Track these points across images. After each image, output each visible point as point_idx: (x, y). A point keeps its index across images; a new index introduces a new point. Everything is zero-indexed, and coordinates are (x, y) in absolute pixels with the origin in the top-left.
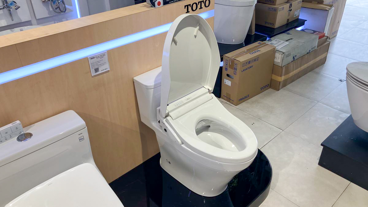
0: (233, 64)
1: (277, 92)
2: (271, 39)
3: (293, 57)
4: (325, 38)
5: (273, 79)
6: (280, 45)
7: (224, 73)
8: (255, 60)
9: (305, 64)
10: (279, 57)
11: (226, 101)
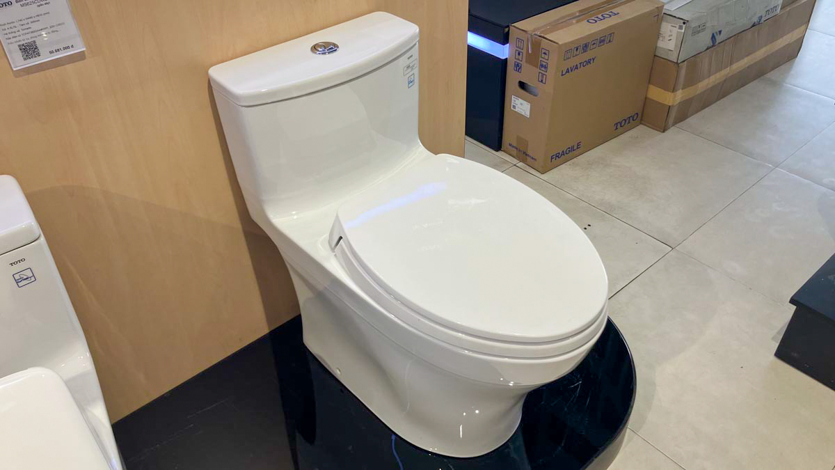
0: (536, 52)
1: (659, 136)
3: (711, 36)
7: (512, 78)
8: (602, 41)
9: (743, 58)
10: (670, 36)
11: (515, 161)
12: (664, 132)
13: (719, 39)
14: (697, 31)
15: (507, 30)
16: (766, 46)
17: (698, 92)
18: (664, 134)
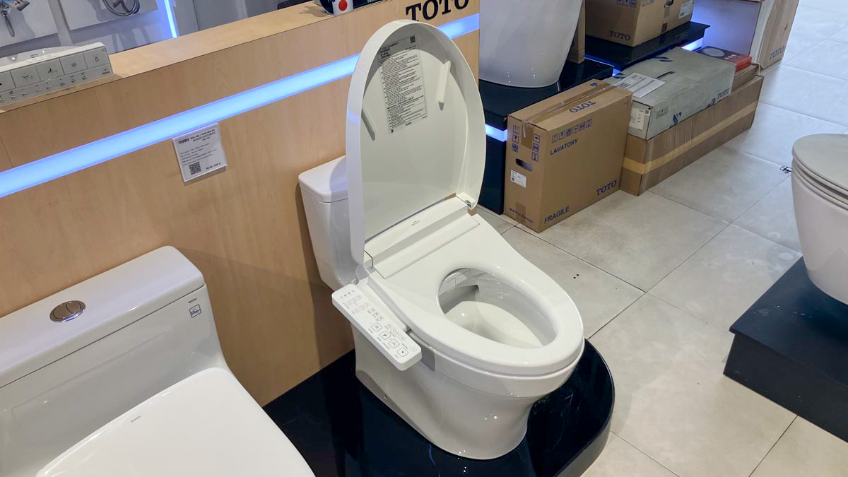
0: (530, 136)
1: (635, 199)
2: (622, 72)
3: (673, 117)
4: (752, 67)
5: (626, 169)
6: (642, 87)
7: (511, 156)
8: (582, 126)
9: (702, 132)
10: (639, 118)
11: (515, 223)
12: (638, 195)
13: (680, 119)
14: (660, 115)
15: (505, 119)
16: (721, 121)
17: (666, 162)
18: (639, 197)
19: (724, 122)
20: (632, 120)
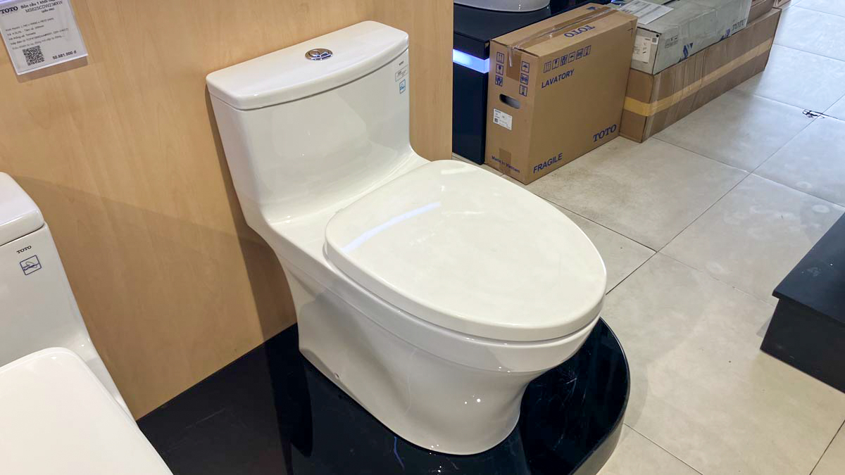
0: (517, 65)
1: (637, 147)
3: (683, 48)
5: (628, 111)
6: (648, 14)
7: (494, 92)
8: (579, 54)
9: (714, 70)
10: (644, 49)
12: (642, 142)
14: (670, 44)
15: (487, 45)
16: (735, 58)
18: (642, 144)
19: (737, 59)
20: (636, 52)
